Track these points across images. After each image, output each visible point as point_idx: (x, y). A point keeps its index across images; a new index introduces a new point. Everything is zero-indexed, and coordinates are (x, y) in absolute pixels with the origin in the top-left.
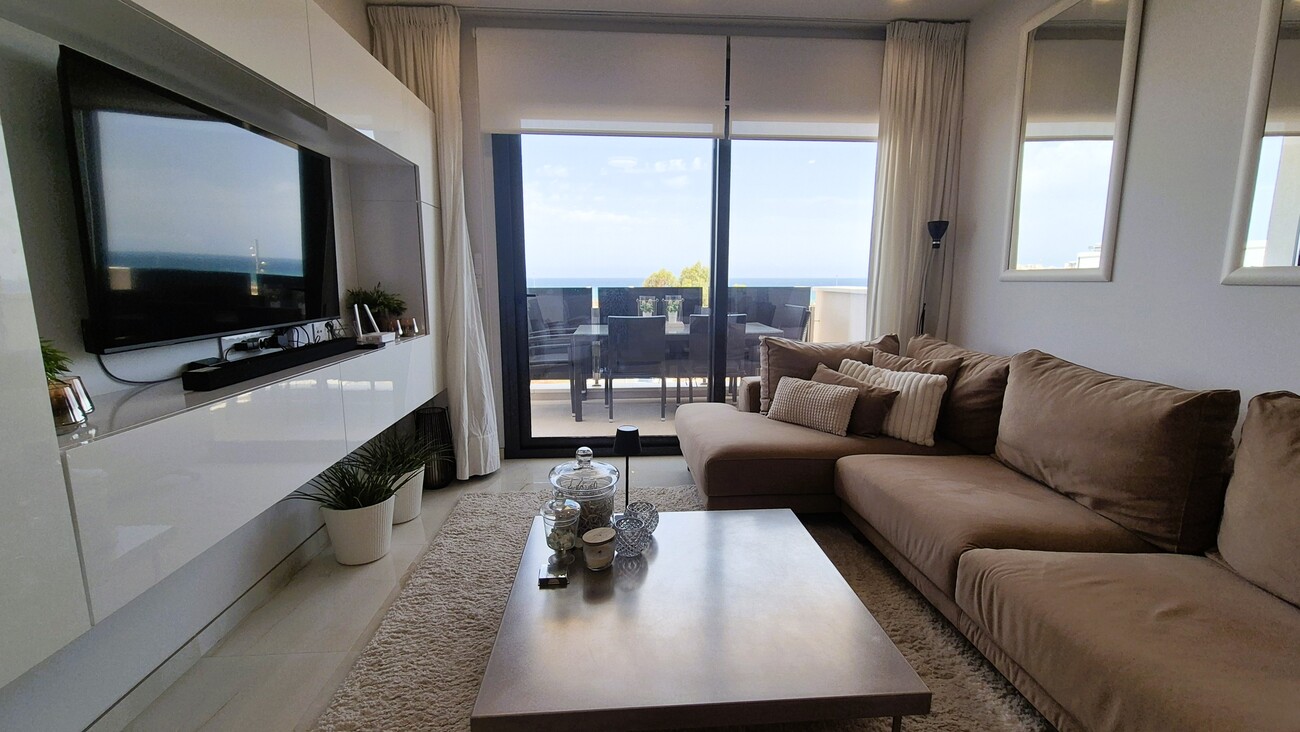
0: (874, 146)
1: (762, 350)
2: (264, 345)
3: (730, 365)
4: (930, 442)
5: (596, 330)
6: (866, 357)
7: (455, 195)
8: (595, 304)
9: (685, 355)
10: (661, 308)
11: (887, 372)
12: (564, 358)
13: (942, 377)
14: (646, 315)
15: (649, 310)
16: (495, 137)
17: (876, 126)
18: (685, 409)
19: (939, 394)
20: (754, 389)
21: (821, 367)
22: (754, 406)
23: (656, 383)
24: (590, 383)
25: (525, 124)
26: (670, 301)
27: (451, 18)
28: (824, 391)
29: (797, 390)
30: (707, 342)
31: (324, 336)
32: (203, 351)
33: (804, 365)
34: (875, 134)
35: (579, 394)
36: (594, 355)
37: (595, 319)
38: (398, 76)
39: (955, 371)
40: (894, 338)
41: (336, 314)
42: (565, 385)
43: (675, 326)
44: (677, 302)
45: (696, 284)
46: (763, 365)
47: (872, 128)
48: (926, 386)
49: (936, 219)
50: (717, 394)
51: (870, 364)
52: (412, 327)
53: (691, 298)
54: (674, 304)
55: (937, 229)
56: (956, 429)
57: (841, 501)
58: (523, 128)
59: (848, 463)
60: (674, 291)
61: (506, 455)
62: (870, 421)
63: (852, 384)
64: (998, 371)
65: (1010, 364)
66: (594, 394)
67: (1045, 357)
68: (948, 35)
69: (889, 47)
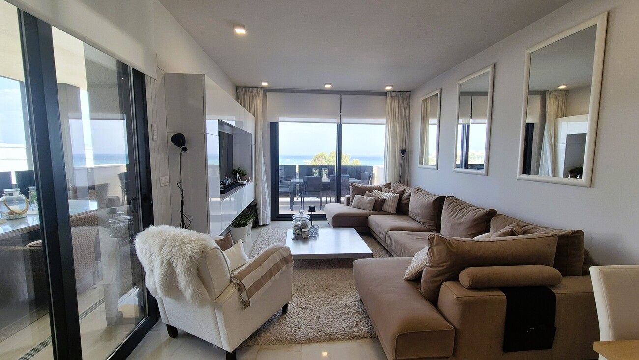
0: (385, 126)
1: (351, 187)
3: (341, 193)
4: (395, 212)
5: (297, 180)
6: (380, 189)
7: (260, 141)
8: (297, 171)
9: (329, 189)
10: (320, 173)
11: (385, 193)
12: (287, 190)
13: (397, 194)
14: (314, 176)
15: (316, 174)
16: (271, 123)
17: (385, 120)
18: (327, 206)
19: (397, 200)
20: (348, 199)
21: (367, 192)
22: (348, 204)
23: (319, 199)
24: (295, 199)
26: (324, 170)
27: (260, 90)
28: (367, 198)
29: (360, 198)
30: (335, 184)
33: (362, 192)
34: (385, 123)
35: (292, 202)
36: (297, 189)
37: (297, 176)
38: (244, 107)
39: (403, 192)
40: (390, 184)
42: (288, 199)
43: (325, 179)
44: (326, 171)
45: (332, 165)
46: (351, 192)
47: (384, 121)
48: (393, 197)
49: (403, 149)
50: (338, 201)
51: (381, 191)
52: (249, 180)
53: (330, 169)
54: (325, 171)
55: (403, 152)
56: (402, 209)
57: (369, 228)
58: (279, 120)
59: (370, 217)
60: (325, 167)
61: (272, 220)
62: (378, 207)
63: (375, 197)
64: (411, 193)
65: (412, 191)
66: (297, 202)
67: (419, 189)
68: (404, 96)
69: (388, 98)
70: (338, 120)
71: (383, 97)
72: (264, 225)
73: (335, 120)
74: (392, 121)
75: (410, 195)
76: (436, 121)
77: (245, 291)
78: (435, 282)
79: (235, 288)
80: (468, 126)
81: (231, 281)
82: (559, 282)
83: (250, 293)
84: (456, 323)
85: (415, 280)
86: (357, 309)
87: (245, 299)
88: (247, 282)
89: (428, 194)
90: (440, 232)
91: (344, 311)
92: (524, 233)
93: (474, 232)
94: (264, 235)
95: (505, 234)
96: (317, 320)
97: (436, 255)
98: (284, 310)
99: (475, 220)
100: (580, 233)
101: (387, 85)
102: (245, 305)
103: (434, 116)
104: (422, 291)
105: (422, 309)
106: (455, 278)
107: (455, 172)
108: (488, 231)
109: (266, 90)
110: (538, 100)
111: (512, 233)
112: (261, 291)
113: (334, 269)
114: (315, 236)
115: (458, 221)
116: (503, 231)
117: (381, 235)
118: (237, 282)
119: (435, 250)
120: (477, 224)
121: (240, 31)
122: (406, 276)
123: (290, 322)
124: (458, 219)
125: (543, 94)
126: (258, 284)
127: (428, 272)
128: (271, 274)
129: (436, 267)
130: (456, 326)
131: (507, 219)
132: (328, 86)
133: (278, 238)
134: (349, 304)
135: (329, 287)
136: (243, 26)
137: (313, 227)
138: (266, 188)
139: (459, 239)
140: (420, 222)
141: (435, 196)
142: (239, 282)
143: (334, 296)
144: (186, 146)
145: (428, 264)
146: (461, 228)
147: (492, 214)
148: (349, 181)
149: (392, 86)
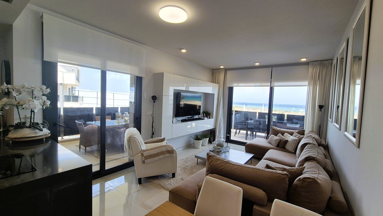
0: (307, 87)
1: (271, 129)
2: (191, 118)
7: (221, 97)
11: (292, 137)
16: (229, 87)
21: (280, 134)
25: (235, 85)
28: (278, 138)
29: (272, 137)
31: (198, 117)
32: (184, 118)
33: (276, 133)
34: (307, 85)
41: (200, 115)
46: (270, 132)
47: (306, 83)
49: (322, 105)
52: (211, 117)
54: (274, 118)
59: (269, 151)
62: (282, 145)
63: (281, 138)
69: (310, 67)
70: (269, 84)
71: (307, 66)
74: (313, 81)
79: (140, 154)
87: (143, 159)
88: (145, 154)
102: (144, 162)
109: (226, 70)
121: (184, 51)
132: (257, 64)
136: (183, 49)
142: (142, 152)
148: (287, 126)
149: (306, 58)
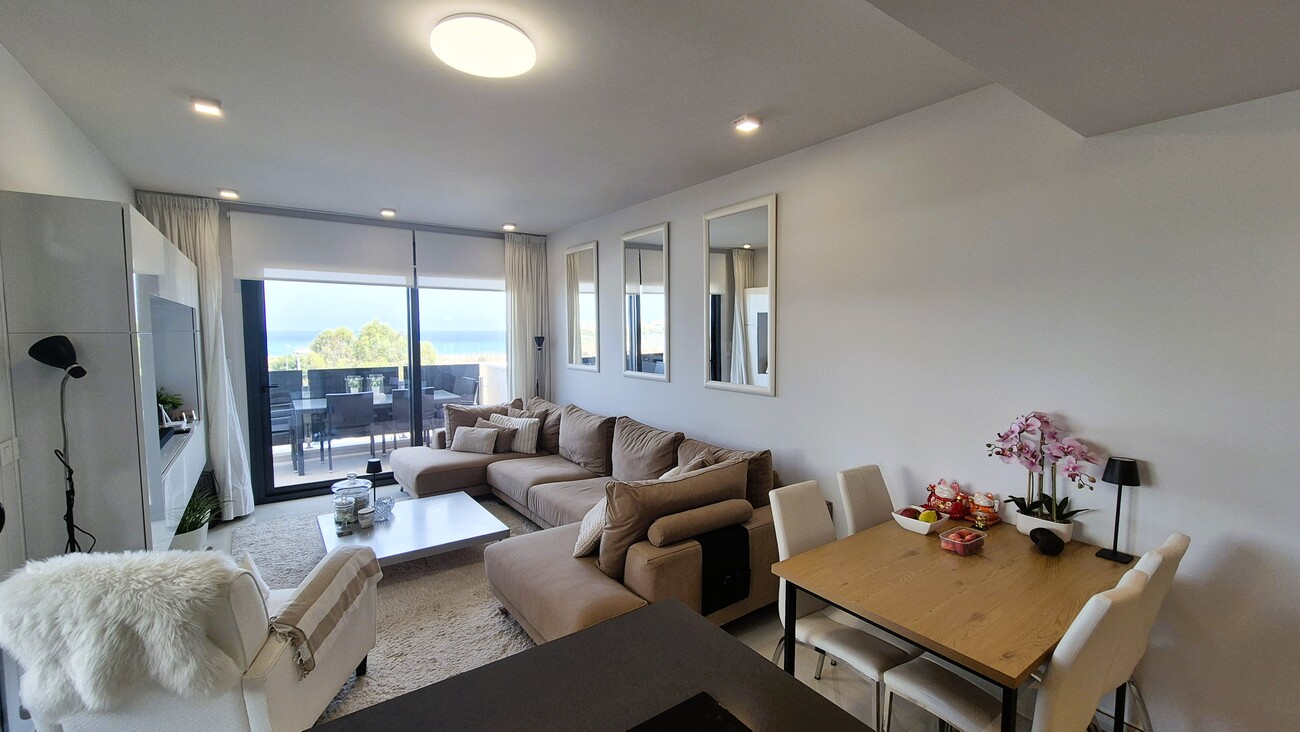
0: (504, 293)
1: (445, 412)
3: (425, 422)
4: (534, 452)
5: (307, 405)
6: (504, 412)
7: (217, 322)
8: (306, 383)
9: (391, 418)
10: (365, 385)
11: (514, 419)
12: (288, 427)
13: (537, 419)
14: (353, 393)
15: (356, 386)
16: (242, 281)
17: (504, 283)
18: (396, 454)
19: (536, 428)
20: (442, 436)
21: (480, 419)
22: (442, 445)
23: (366, 440)
24: (304, 446)
25: (268, 272)
26: (373, 379)
27: (211, 205)
28: (482, 432)
29: (466, 433)
30: (407, 407)
33: (469, 419)
34: (504, 289)
35: (298, 453)
36: (306, 424)
37: (306, 394)
39: (545, 415)
40: (520, 400)
42: (289, 448)
43: (380, 398)
44: (379, 379)
45: (393, 365)
46: (446, 421)
47: (501, 283)
48: (530, 425)
49: (540, 335)
50: (418, 440)
51: (506, 415)
52: (191, 417)
53: (389, 374)
54: (376, 381)
55: (539, 341)
56: (546, 444)
57: (490, 486)
58: (266, 276)
59: (493, 467)
60: (376, 371)
61: (258, 502)
62: (504, 445)
63: (496, 427)
64: (560, 415)
65: (562, 411)
66: (313, 454)
67: (574, 407)
68: (536, 242)
69: (507, 245)
70: (410, 281)
71: (498, 242)
72: (238, 519)
73: (402, 280)
74: (517, 283)
75: (559, 419)
76: (592, 286)
77: (305, 644)
78: (620, 548)
79: (283, 642)
80: (638, 297)
81: (272, 631)
82: (751, 514)
83: (314, 644)
84: (648, 595)
85: (592, 553)
86: (500, 628)
87: (306, 655)
88: (308, 625)
89: (589, 415)
90: (611, 475)
91: (478, 636)
92: (717, 461)
93: (660, 468)
94: (248, 540)
95: (695, 467)
96: (431, 666)
97: (618, 510)
98: (362, 670)
99: (658, 451)
100: (767, 452)
101: (507, 224)
102: (305, 667)
103: (587, 279)
104: (603, 566)
105: (604, 590)
106: (643, 538)
107: (626, 376)
108: (675, 464)
109: (226, 207)
110: (722, 260)
111: (703, 464)
112: (334, 634)
113: (439, 574)
114: (386, 520)
115: (637, 456)
116: (693, 462)
117: (516, 495)
118: (287, 628)
119: (616, 504)
120: (663, 456)
121: (206, 110)
122: (577, 550)
123: (379, 685)
124: (636, 452)
125: (729, 253)
126: (327, 624)
127: (609, 537)
128: (346, 601)
129: (620, 526)
130: (650, 600)
131: (698, 445)
132: (388, 214)
133: (289, 540)
134: (482, 623)
135: (437, 607)
137: (378, 502)
138: (238, 431)
139: (644, 482)
140: (579, 464)
141: (600, 417)
142: (290, 629)
143: (453, 620)
144: (80, 363)
145: (608, 526)
146: (642, 465)
147: (679, 439)
148: (435, 398)
149: (515, 225)
